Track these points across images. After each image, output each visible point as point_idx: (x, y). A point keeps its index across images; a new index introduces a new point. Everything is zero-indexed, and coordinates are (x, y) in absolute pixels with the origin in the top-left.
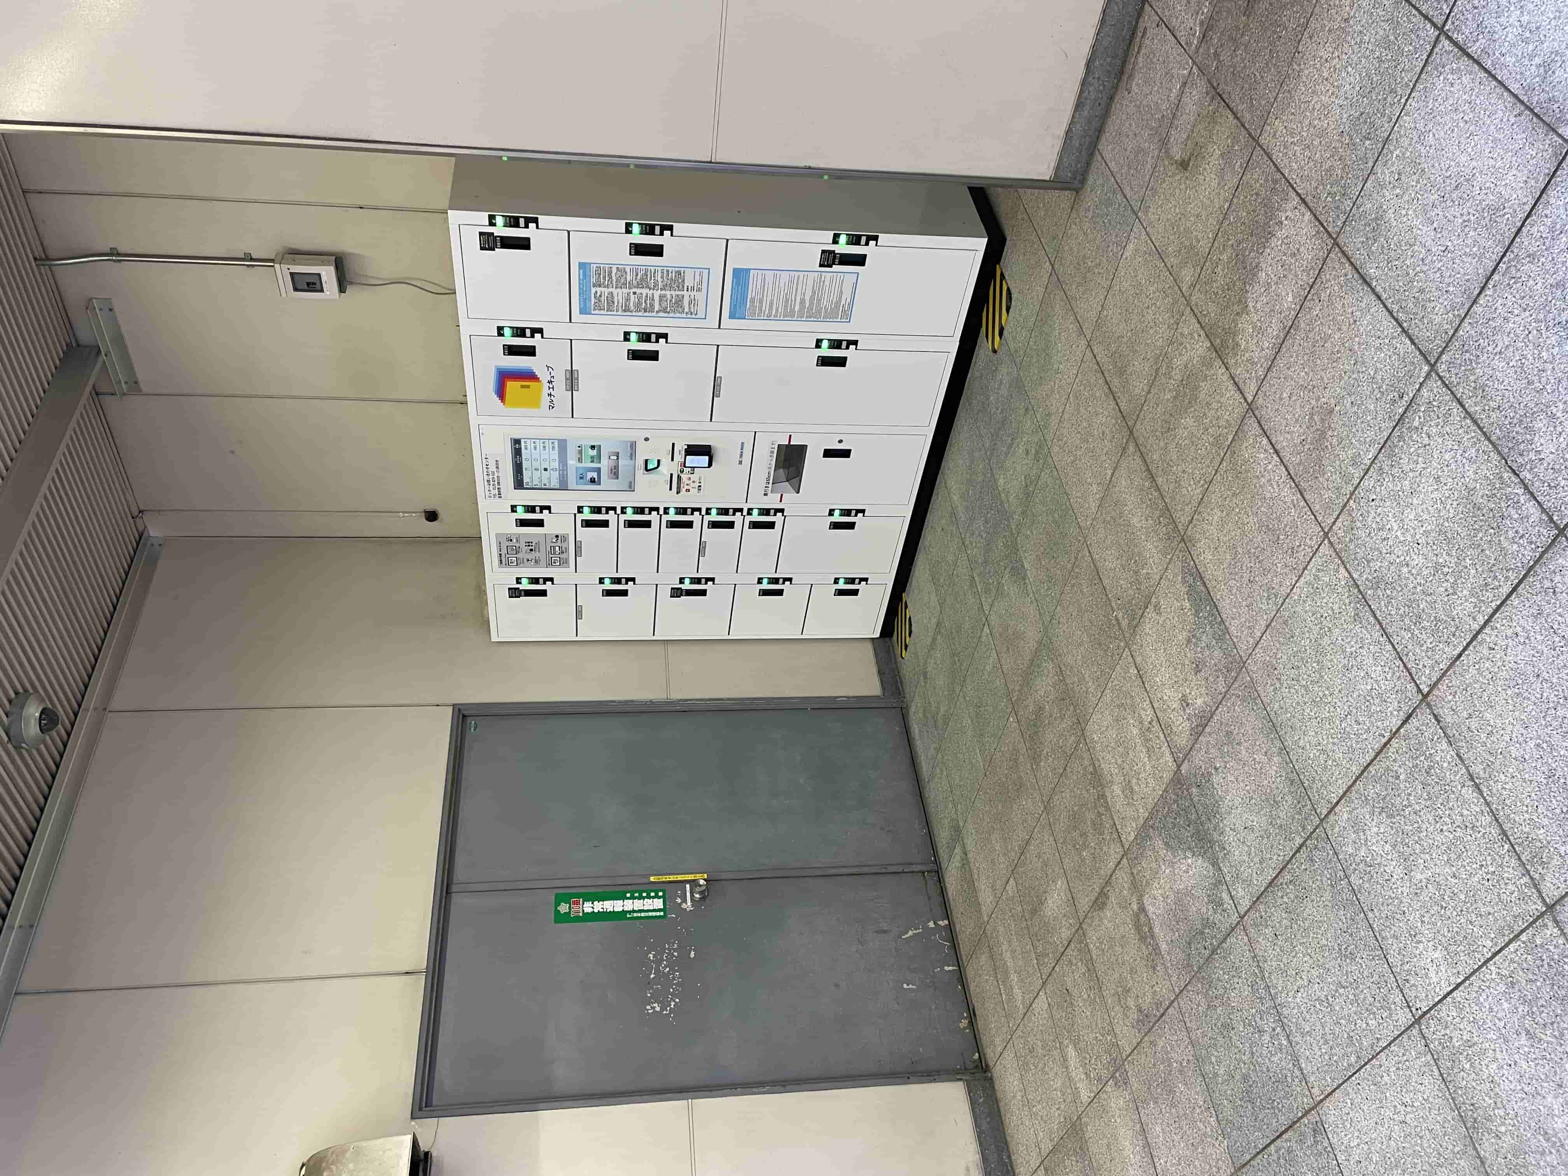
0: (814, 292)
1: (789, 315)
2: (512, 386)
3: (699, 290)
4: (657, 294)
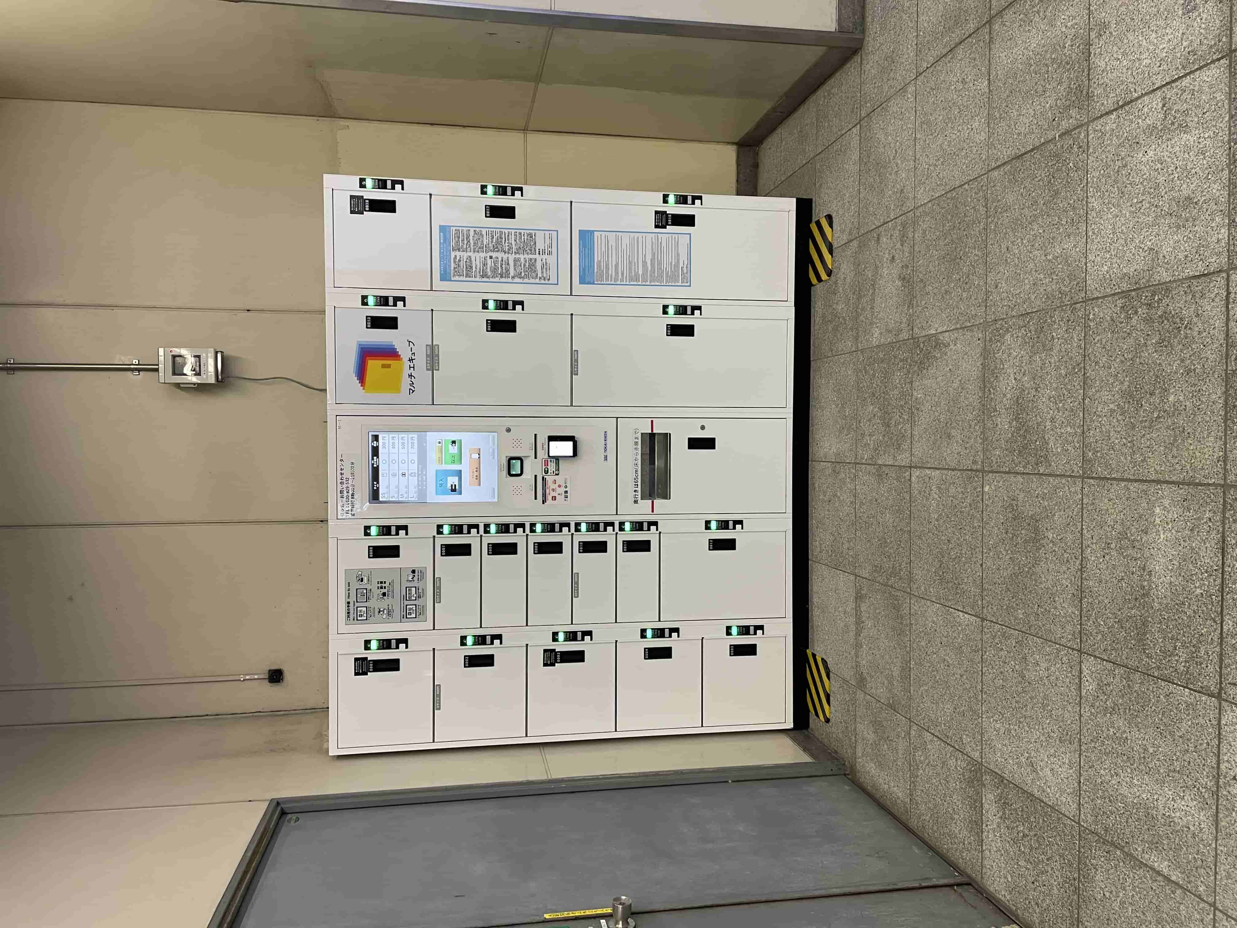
0: (653, 255)
1: (634, 279)
2: (373, 365)
3: (550, 253)
4: (512, 257)
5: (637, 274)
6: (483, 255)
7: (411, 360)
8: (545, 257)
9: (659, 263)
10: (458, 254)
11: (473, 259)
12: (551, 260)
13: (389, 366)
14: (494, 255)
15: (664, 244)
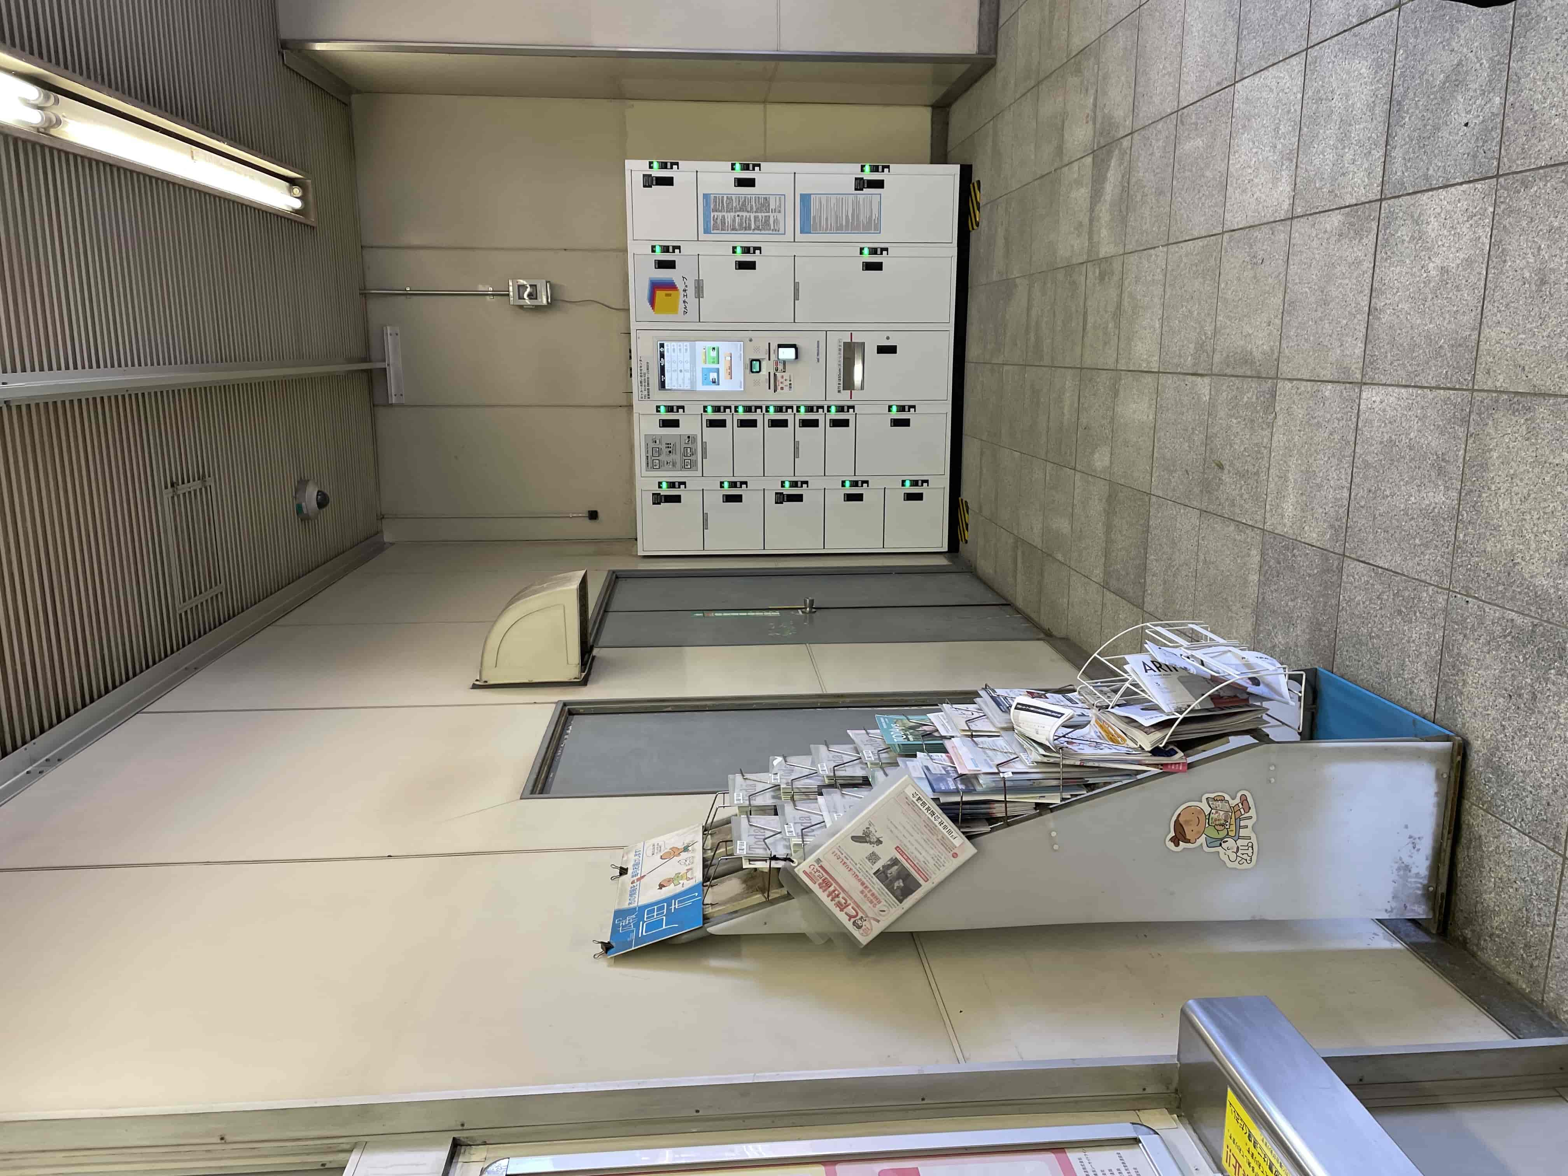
0: (853, 210)
1: (839, 229)
2: (660, 294)
3: (779, 212)
4: (752, 215)
5: (841, 225)
6: (732, 214)
7: (685, 291)
8: (775, 214)
9: (858, 216)
10: (716, 214)
11: (726, 217)
12: (780, 217)
13: (670, 295)
14: (741, 214)
15: (861, 202)
